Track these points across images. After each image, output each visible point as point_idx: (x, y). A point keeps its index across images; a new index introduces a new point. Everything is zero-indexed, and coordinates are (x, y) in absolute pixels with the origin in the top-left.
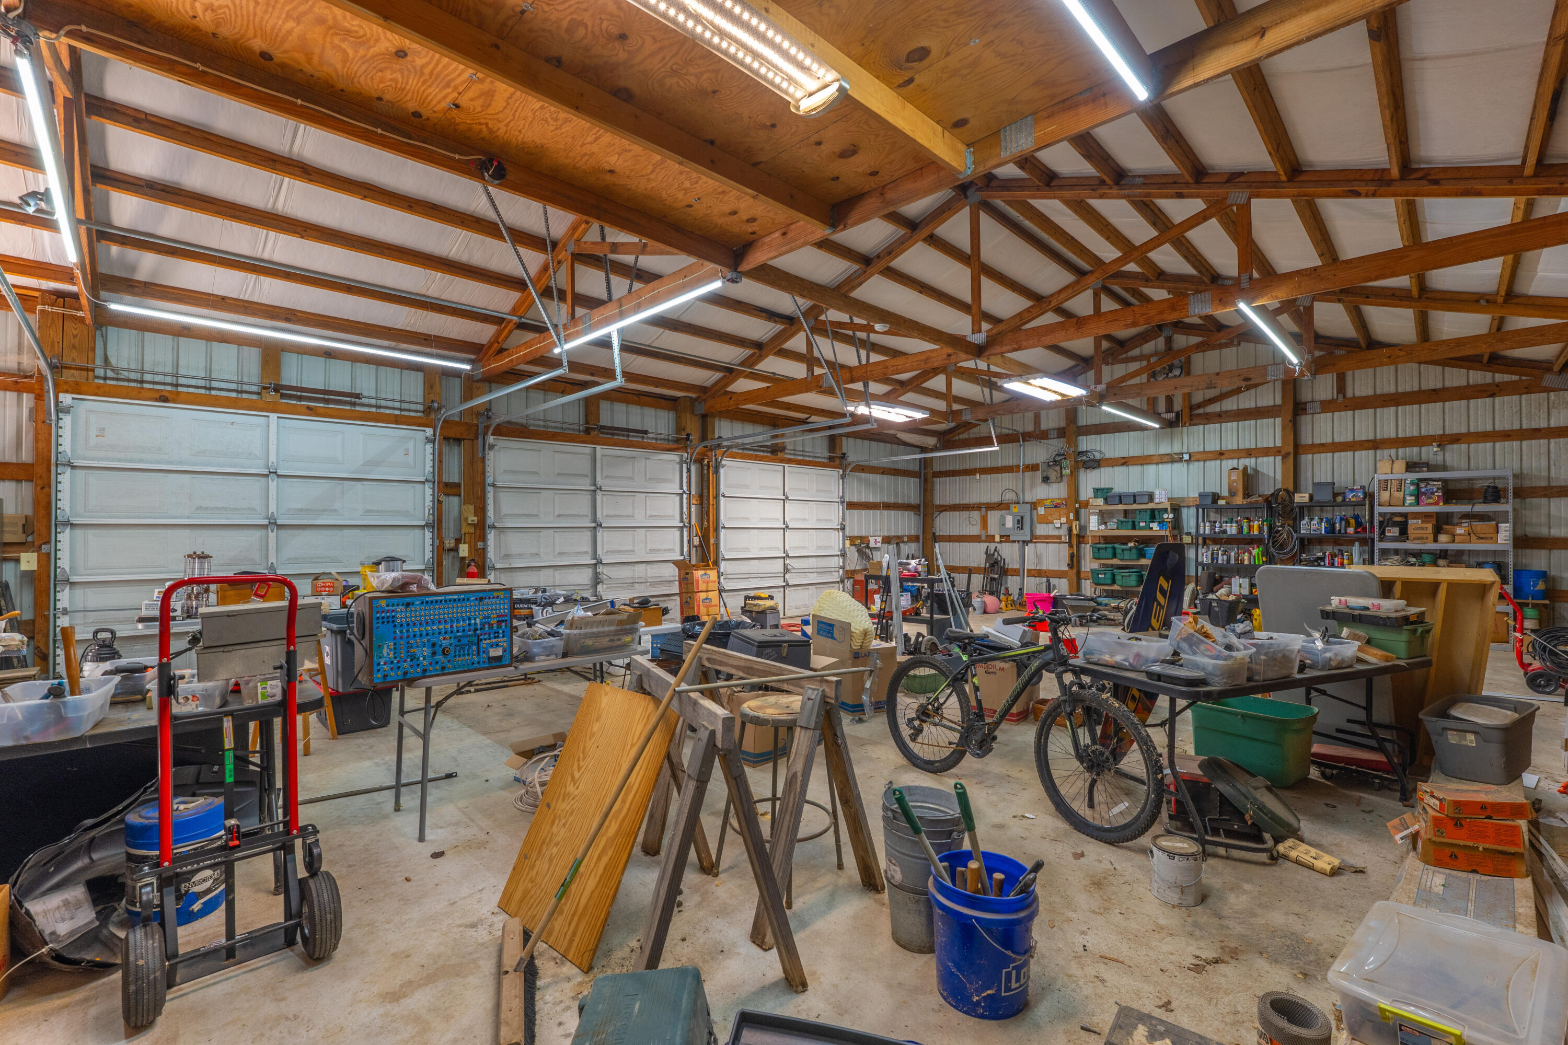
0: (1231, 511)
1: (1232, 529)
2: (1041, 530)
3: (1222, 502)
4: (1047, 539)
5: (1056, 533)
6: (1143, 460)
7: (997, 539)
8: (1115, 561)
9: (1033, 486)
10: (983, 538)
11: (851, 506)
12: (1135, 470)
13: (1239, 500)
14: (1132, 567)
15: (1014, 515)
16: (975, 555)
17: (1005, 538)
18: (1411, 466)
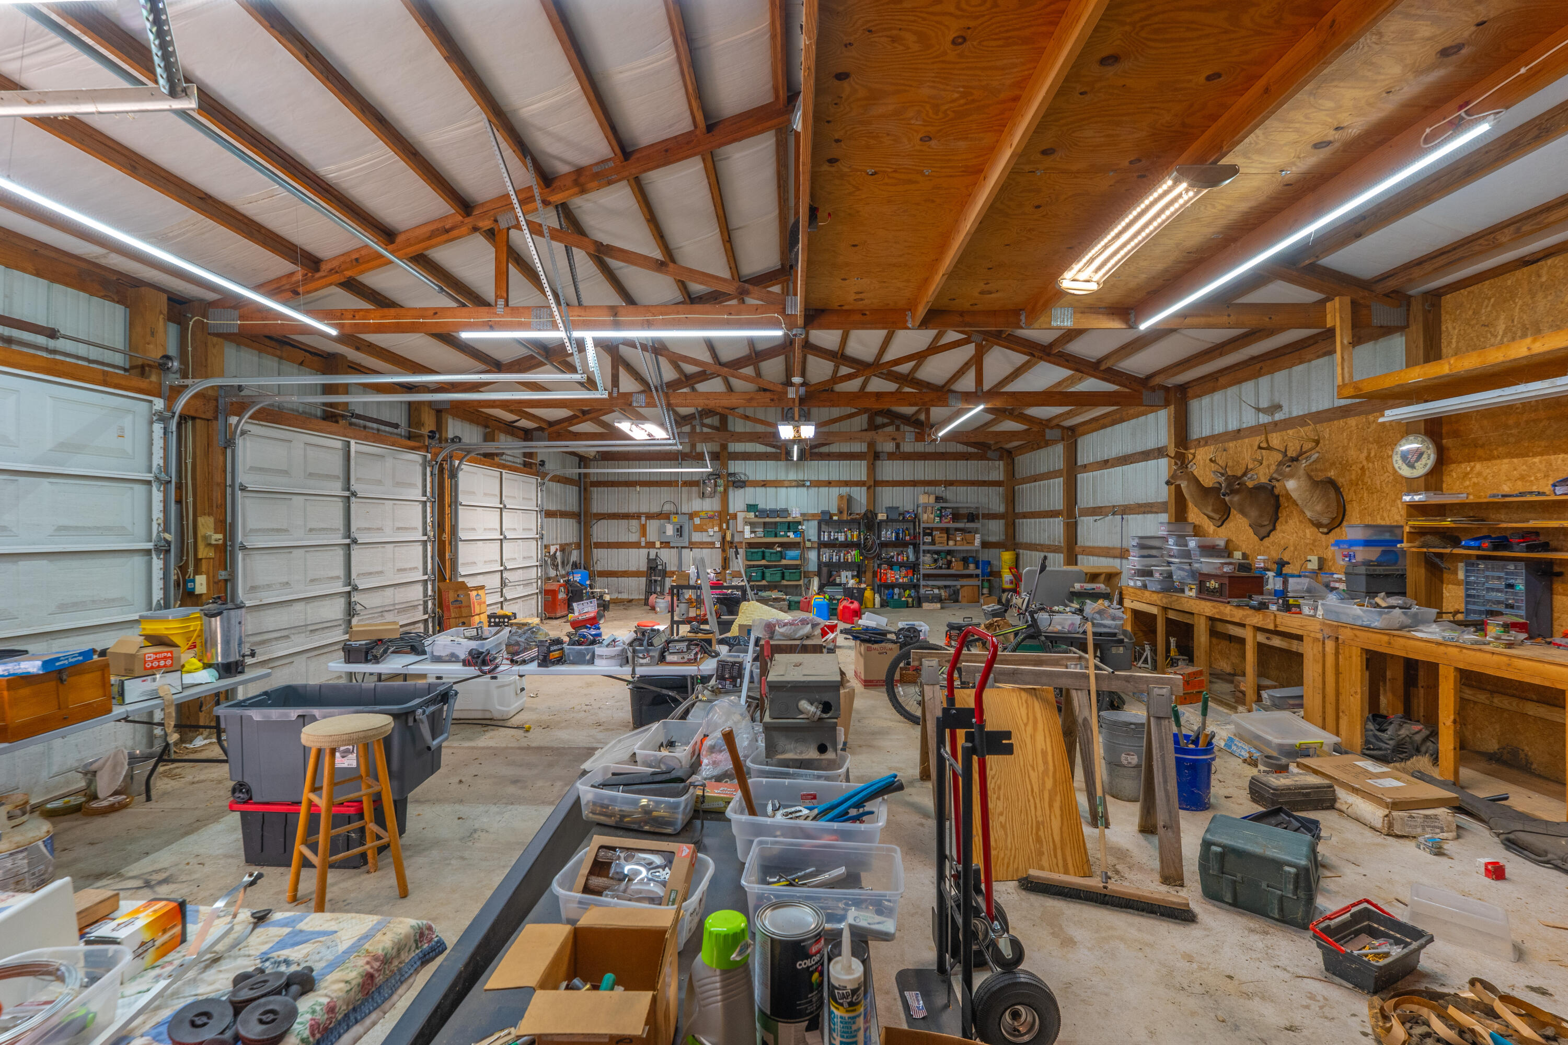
0: (840, 525)
1: (841, 537)
2: (697, 537)
3: (835, 518)
4: (702, 545)
5: (709, 540)
6: (777, 484)
7: (658, 545)
8: (763, 562)
9: (689, 499)
10: (643, 544)
11: (549, 514)
12: (771, 491)
13: (845, 517)
14: (775, 566)
15: (674, 524)
16: (636, 559)
17: (666, 544)
18: (938, 499)
